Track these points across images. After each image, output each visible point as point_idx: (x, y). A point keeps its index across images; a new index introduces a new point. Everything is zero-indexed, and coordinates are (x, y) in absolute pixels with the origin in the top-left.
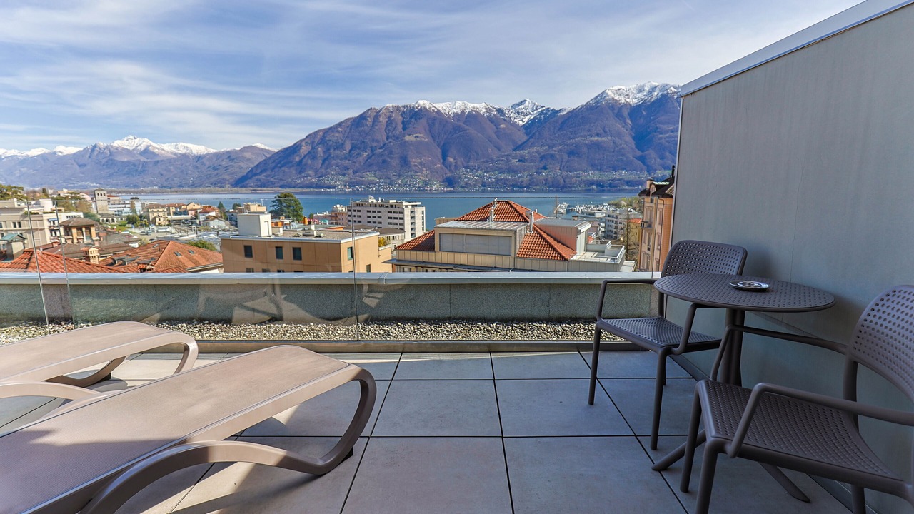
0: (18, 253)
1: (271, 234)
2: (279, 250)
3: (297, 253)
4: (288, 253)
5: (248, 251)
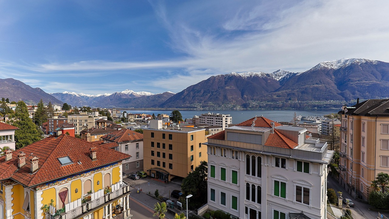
0: (60, 135)
1: (162, 128)
2: (164, 135)
3: (170, 137)
4: (167, 136)
5: (153, 135)
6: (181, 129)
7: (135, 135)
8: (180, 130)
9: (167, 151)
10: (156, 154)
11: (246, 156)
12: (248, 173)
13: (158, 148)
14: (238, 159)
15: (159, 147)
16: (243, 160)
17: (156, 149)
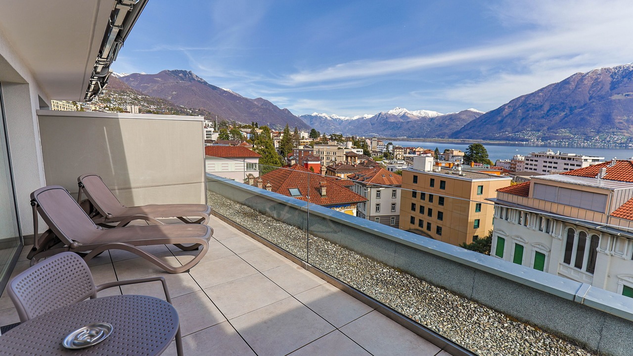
1: (432, 170)
2: (432, 181)
3: (443, 184)
4: (437, 184)
5: (415, 179)
6: (464, 174)
7: (392, 178)
8: (462, 176)
9: (436, 207)
10: (418, 208)
11: (567, 229)
12: (567, 260)
13: (422, 201)
14: (549, 233)
15: (424, 199)
16: (560, 237)
17: (418, 202)
